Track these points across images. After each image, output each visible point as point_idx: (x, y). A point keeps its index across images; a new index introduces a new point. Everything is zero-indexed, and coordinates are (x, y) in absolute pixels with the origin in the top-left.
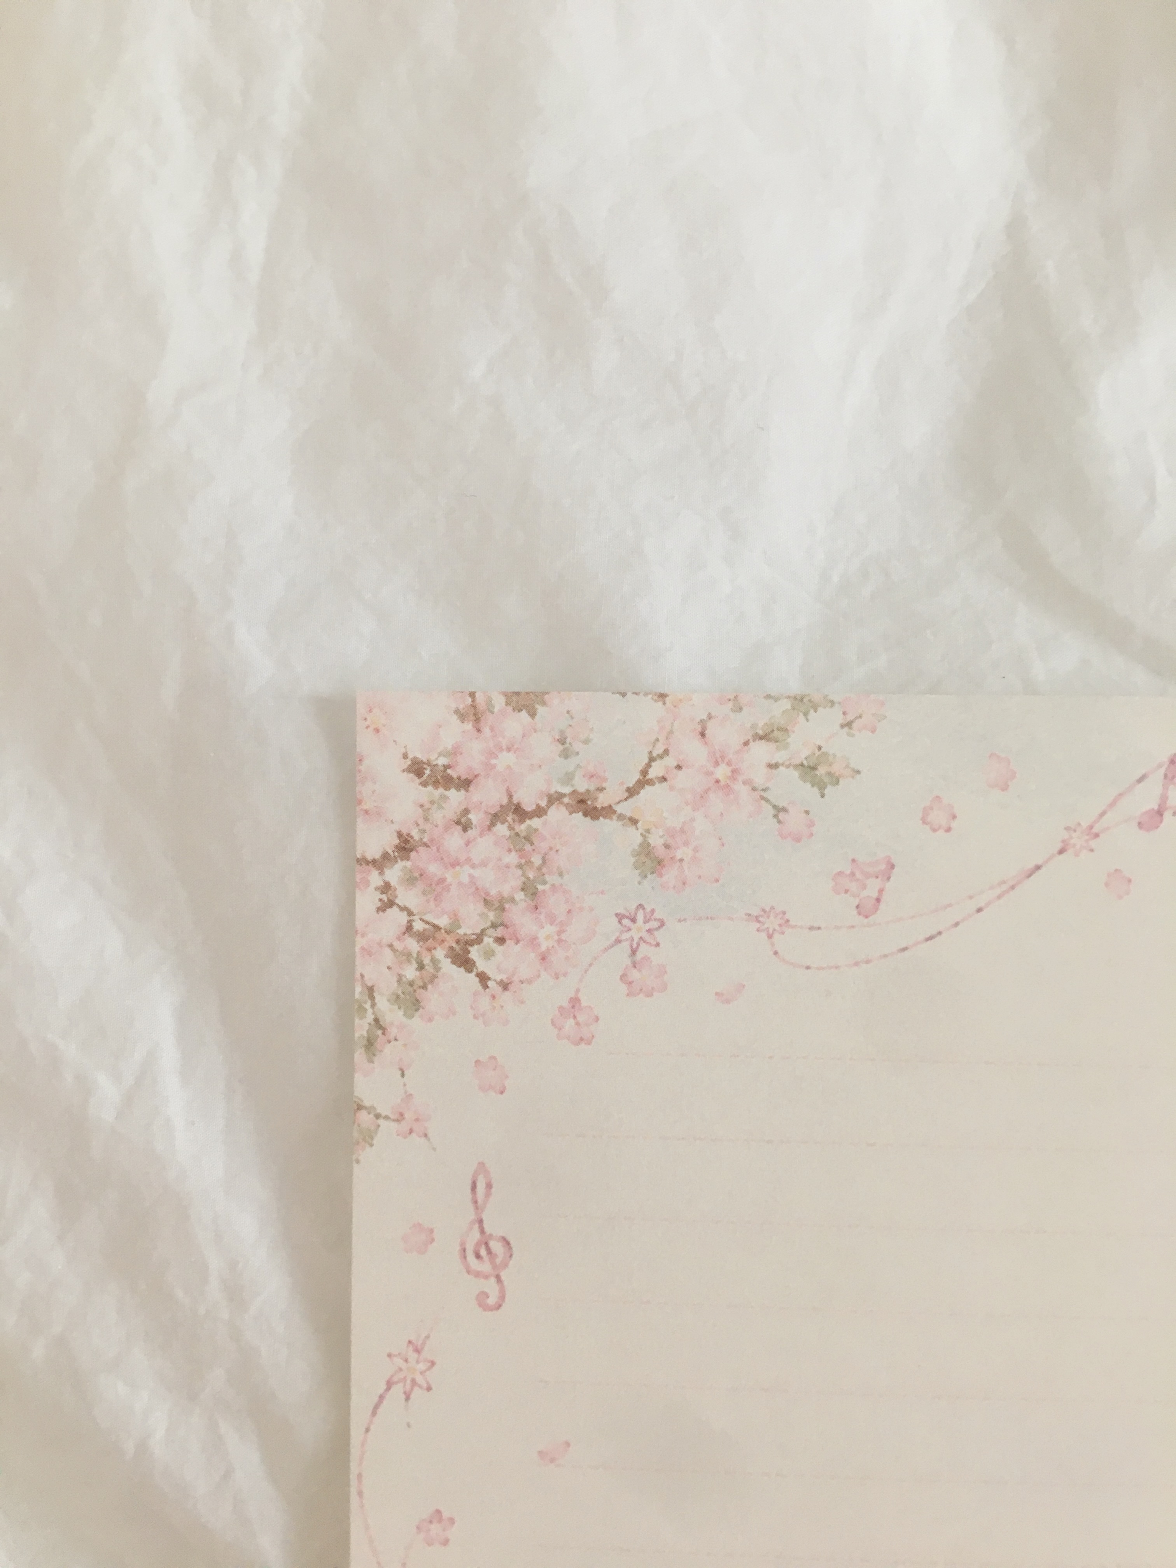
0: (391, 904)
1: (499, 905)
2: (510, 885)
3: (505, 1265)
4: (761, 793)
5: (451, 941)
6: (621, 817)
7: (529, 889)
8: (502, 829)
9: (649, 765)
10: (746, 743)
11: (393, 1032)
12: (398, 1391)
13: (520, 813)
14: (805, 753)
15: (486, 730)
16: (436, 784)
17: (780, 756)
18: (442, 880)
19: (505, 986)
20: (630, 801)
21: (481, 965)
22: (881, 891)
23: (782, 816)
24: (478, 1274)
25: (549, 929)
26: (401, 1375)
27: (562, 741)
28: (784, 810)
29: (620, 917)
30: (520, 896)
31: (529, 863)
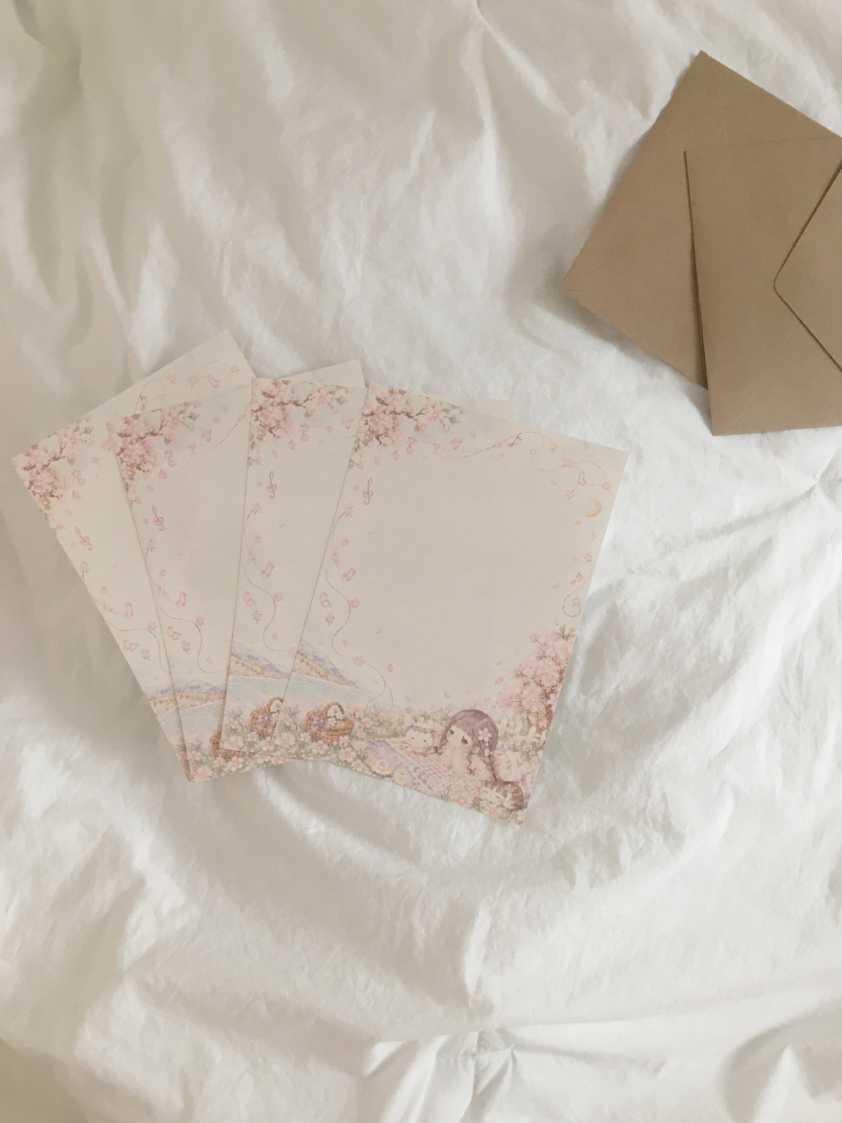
0: (367, 424)
1: (387, 429)
2: (390, 426)
3: (371, 497)
4: (441, 421)
5: (376, 434)
6: (414, 419)
7: (394, 428)
8: (391, 415)
9: (422, 411)
10: (441, 411)
11: (361, 448)
12: (345, 515)
13: (396, 413)
14: (451, 416)
15: (393, 396)
16: (381, 404)
17: (446, 415)
18: (378, 422)
19: (384, 445)
20: (417, 416)
21: (381, 440)
22: (458, 446)
23: (444, 427)
24: (365, 497)
25: (396, 437)
26: (346, 512)
27: (407, 402)
28: (445, 426)
29: (409, 438)
30: (392, 429)
31: (395, 423)
